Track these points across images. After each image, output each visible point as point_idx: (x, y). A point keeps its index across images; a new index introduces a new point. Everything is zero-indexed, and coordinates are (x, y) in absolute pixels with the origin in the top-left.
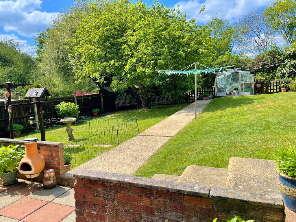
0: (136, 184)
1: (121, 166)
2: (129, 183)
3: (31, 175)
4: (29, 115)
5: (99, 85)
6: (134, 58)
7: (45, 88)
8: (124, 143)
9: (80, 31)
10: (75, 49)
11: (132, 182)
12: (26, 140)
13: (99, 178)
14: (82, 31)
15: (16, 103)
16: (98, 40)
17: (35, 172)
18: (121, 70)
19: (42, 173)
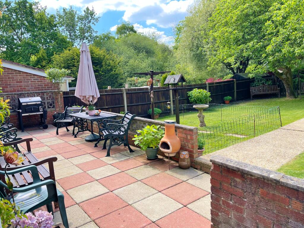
0: (285, 183)
1: (259, 160)
2: (275, 180)
3: (169, 153)
4: (167, 101)
5: (233, 71)
6: (280, 36)
7: (182, 75)
8: (262, 135)
9: (216, 14)
10: (210, 33)
11: (280, 180)
12: (166, 122)
13: (238, 168)
14: (218, 14)
15: (156, 89)
16: (236, 21)
17: (172, 151)
18: (261, 52)
19: (178, 153)
